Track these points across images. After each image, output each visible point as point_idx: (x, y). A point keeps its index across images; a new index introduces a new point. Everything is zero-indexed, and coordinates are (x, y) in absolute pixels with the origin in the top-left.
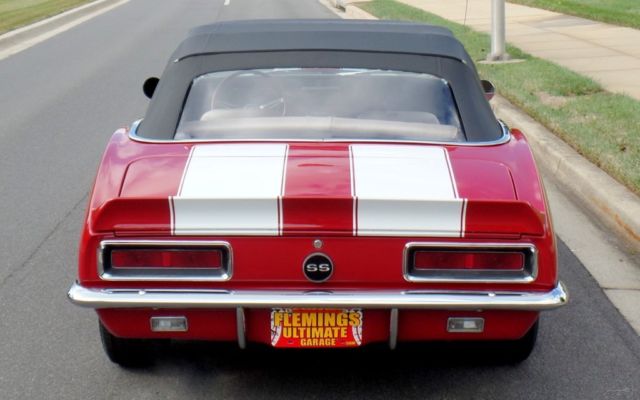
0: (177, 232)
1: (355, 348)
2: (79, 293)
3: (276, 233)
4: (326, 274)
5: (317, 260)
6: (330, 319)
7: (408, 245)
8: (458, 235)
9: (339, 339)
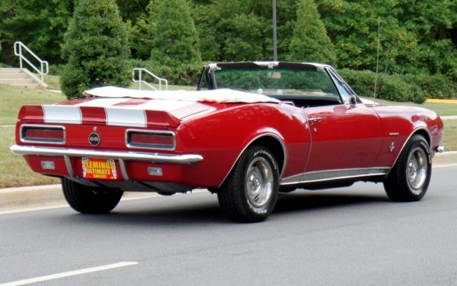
0: (46, 122)
1: (114, 180)
2: (16, 147)
3: (79, 123)
4: (97, 142)
5: (94, 136)
6: (103, 165)
7: (127, 130)
8: (144, 126)
9: (108, 176)
